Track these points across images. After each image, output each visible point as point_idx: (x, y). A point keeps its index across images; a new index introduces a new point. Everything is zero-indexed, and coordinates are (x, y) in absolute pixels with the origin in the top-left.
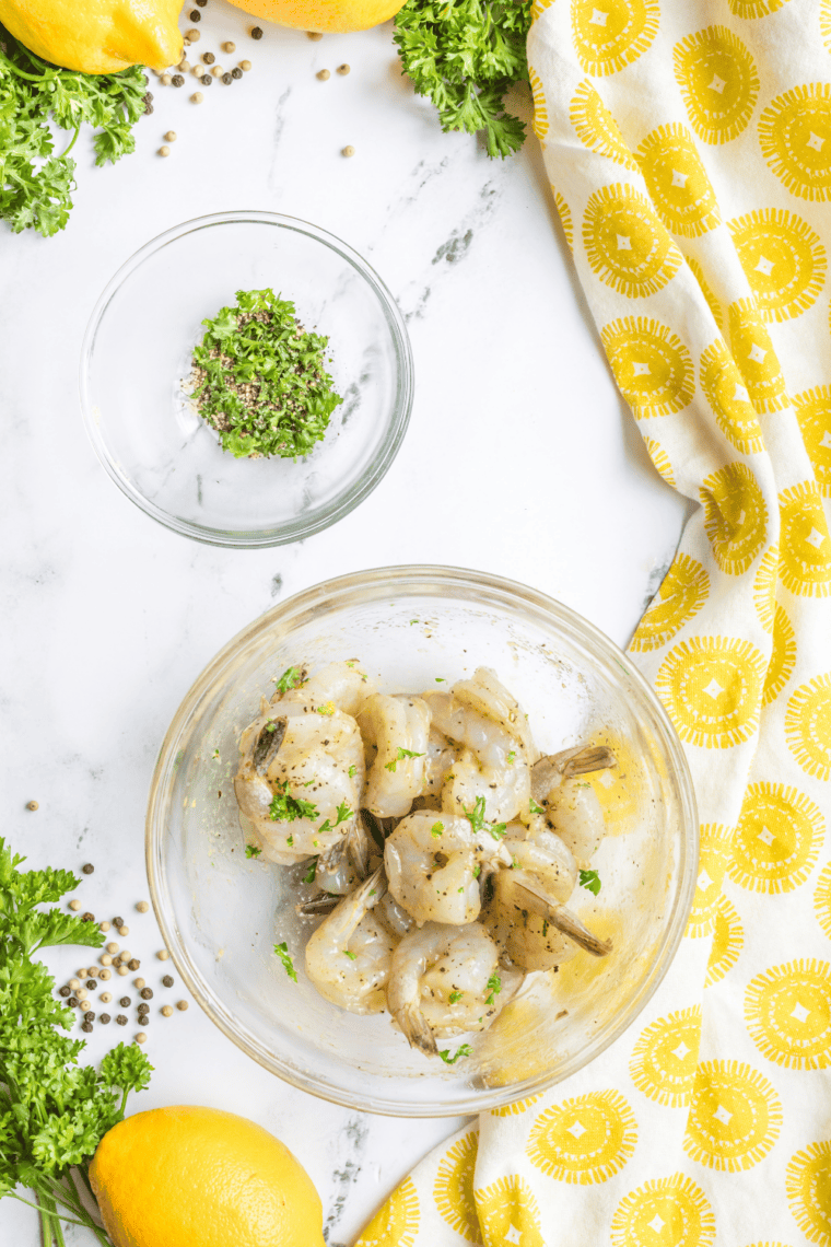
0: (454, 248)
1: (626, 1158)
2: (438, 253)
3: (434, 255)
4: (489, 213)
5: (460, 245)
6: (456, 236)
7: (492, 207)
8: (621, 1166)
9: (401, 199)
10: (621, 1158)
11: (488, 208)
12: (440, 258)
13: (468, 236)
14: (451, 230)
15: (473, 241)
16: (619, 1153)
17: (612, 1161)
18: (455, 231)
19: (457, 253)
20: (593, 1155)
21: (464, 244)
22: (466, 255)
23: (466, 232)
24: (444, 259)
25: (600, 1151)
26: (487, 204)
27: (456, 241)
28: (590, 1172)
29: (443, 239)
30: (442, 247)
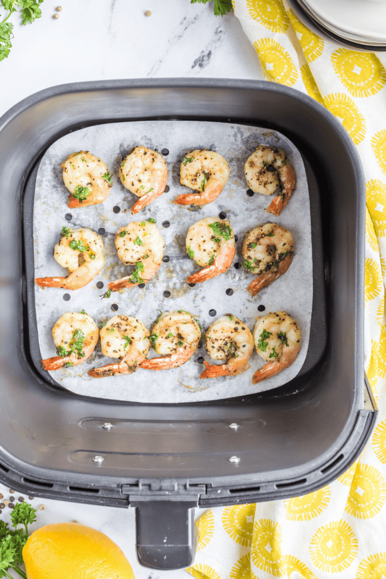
0: (203, 60)
1: (322, 509)
2: (195, 63)
3: (192, 64)
4: (220, 42)
5: (205, 58)
6: (203, 54)
7: (221, 39)
8: (319, 513)
9: (175, 36)
10: (320, 509)
11: (219, 40)
12: (196, 65)
13: (209, 54)
14: (200, 51)
15: (212, 56)
16: (319, 507)
17: (315, 510)
18: (203, 52)
19: (204, 63)
20: (305, 506)
21: (207, 58)
22: (209, 63)
23: (208, 52)
24: (198, 66)
25: (309, 505)
26: (218, 37)
27: (203, 56)
28: (303, 514)
29: (197, 56)
30: (196, 60)
